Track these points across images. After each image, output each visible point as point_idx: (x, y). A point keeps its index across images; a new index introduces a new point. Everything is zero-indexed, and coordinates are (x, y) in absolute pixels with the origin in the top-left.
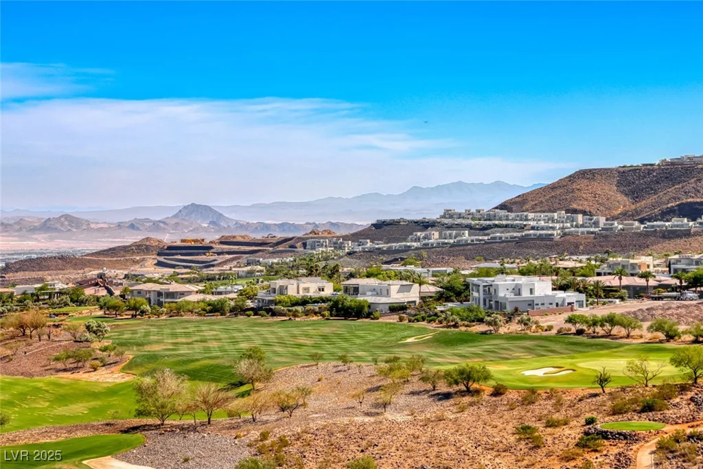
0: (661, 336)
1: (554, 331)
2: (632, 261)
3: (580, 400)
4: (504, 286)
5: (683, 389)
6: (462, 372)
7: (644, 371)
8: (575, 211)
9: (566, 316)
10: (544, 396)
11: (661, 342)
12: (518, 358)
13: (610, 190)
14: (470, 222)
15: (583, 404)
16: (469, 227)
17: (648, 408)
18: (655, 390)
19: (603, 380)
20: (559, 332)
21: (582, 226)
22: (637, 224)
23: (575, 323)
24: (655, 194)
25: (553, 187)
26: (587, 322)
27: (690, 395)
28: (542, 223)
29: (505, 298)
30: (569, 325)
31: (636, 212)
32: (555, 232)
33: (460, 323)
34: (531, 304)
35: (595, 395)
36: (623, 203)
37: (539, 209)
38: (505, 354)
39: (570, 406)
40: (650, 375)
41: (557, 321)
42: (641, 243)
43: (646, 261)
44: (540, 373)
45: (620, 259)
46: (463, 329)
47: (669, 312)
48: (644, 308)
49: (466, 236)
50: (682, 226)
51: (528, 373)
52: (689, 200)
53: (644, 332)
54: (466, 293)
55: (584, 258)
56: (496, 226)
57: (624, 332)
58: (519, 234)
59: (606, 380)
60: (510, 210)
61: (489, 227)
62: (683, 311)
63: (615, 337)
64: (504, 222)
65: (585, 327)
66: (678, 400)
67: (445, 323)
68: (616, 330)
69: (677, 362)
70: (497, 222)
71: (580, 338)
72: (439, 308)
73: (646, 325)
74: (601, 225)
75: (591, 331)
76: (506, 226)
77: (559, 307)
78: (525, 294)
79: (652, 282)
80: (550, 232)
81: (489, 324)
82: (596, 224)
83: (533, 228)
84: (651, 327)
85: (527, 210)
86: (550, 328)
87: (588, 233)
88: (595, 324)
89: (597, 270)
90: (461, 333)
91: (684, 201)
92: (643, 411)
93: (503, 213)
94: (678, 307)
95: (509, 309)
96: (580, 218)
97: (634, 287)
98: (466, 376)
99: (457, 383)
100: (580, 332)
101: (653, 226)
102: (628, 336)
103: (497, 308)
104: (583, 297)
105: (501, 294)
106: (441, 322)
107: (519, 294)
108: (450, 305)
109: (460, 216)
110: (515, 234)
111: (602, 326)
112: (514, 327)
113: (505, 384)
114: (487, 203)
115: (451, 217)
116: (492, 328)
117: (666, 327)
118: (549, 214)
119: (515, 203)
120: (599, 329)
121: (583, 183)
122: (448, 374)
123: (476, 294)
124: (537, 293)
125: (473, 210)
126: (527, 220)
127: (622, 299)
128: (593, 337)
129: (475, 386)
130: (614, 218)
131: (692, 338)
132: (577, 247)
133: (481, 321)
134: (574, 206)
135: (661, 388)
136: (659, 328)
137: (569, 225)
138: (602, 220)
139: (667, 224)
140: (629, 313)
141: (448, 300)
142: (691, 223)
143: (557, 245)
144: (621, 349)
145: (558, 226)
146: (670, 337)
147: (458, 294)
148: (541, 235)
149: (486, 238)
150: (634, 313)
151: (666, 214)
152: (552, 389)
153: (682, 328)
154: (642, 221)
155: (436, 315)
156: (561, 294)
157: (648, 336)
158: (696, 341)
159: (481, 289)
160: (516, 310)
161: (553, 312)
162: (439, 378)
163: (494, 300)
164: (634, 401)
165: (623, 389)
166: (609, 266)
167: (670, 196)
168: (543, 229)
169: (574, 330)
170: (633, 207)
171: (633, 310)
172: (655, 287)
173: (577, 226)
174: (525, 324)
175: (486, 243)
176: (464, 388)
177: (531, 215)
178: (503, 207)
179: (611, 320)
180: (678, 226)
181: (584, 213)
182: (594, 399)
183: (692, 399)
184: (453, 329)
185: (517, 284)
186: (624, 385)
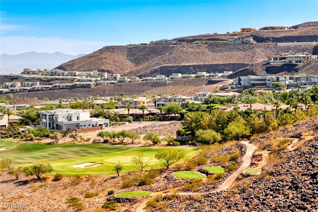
0: (151, 142)
1: (91, 141)
2: (135, 100)
3: (105, 181)
4: (61, 115)
5: (161, 171)
6: (35, 168)
7: (141, 163)
8: (103, 71)
9: (98, 132)
10: (85, 179)
11: (150, 145)
12: (70, 158)
13: (122, 58)
14: (39, 76)
15: (106, 183)
16: (40, 80)
17: (142, 184)
18: (147, 173)
19: (118, 169)
20: (94, 142)
21: (107, 79)
22: (137, 78)
23: (103, 137)
24: (148, 61)
25: (90, 56)
26: (110, 136)
27: (165, 175)
28: (84, 78)
29: (62, 122)
30: (99, 138)
31: (138, 72)
32: (92, 83)
33: (34, 138)
34: (78, 126)
35: (114, 178)
36: (130, 66)
37: (82, 69)
38: (62, 156)
39: (99, 185)
40: (144, 165)
41: (93, 135)
42: (140, 90)
43: (143, 99)
44: (82, 166)
45: (128, 99)
46: (36, 141)
47: (155, 128)
48: (142, 127)
49: (38, 85)
50: (162, 79)
51: (75, 166)
52: (165, 65)
53: (141, 140)
54: (39, 120)
55: (108, 98)
56: (57, 79)
57: (130, 141)
58: (70, 84)
59: (120, 169)
60: (65, 70)
61: (52, 80)
62: (162, 128)
63: (125, 144)
64: (61, 77)
65: (108, 138)
66: (158, 178)
67: (24, 138)
68: (126, 140)
69: (159, 157)
70: (57, 77)
71: (106, 145)
72: (21, 129)
73: (142, 136)
74: (118, 79)
75: (112, 141)
76: (63, 79)
77: (94, 127)
78: (74, 120)
79: (146, 112)
80: (89, 83)
81: (52, 138)
82: (115, 78)
83: (79, 81)
84: (145, 137)
85: (75, 70)
86: (88, 140)
87: (111, 83)
88: (114, 137)
89: (116, 105)
90: (35, 144)
91: (163, 65)
92: (140, 185)
93: (60, 71)
94: (160, 126)
95: (64, 129)
96: (106, 75)
97: (136, 115)
98: (37, 170)
99: (31, 174)
100: (106, 142)
101: (146, 80)
102: (133, 143)
103: (57, 129)
104: (108, 121)
105: (60, 120)
106: (22, 138)
107: (71, 120)
108: (28, 127)
109: (34, 73)
110: (68, 84)
111: (118, 137)
112: (68, 139)
113: (61, 173)
114: (51, 65)
115: (28, 73)
116: (54, 140)
117: (153, 137)
118: (88, 72)
119: (68, 65)
120: (116, 140)
121: (107, 54)
123: (44, 120)
124: (82, 119)
125: (42, 70)
126: (75, 75)
127: (130, 121)
128: (113, 144)
129: (43, 175)
130: (125, 75)
131: (167, 143)
132: (104, 92)
133: (47, 136)
134: (103, 68)
135: (150, 172)
136: (149, 138)
137: (99, 79)
138: (119, 76)
139: (154, 78)
140: (133, 130)
141: (27, 124)
142: (167, 78)
143: (93, 90)
144: (129, 150)
145: (93, 79)
146: (155, 143)
147: (33, 121)
148: (84, 85)
149: (50, 86)
150: (136, 130)
151: (154, 73)
152: (89, 175)
153: (161, 137)
154: (140, 77)
155: (19, 133)
156: (95, 119)
157: (143, 142)
158: (169, 145)
159: (48, 117)
160: (69, 129)
161: (91, 130)
162: (20, 172)
163: (55, 124)
164: (135, 180)
165: (129, 174)
166: (123, 103)
167: (155, 62)
168: (84, 81)
169: (102, 140)
170: (136, 69)
171: (136, 128)
172: (147, 115)
173: (104, 80)
174: (74, 138)
175: (51, 89)
176: (36, 177)
177: (77, 73)
178: (60, 68)
179: (123, 134)
180: (159, 80)
181: (108, 72)
182: (113, 180)
183: (166, 177)
184: (29, 142)
185: (69, 114)
186: (130, 171)
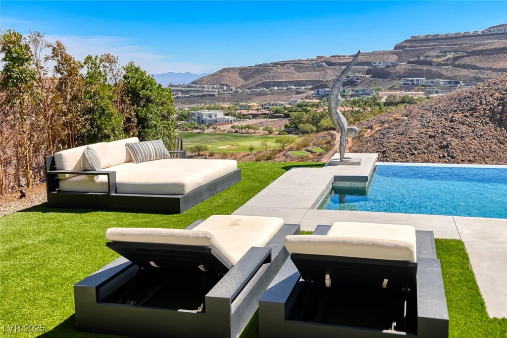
0: (267, 133)
1: (226, 132)
2: (249, 105)
3: (243, 157)
4: (205, 114)
5: (280, 151)
6: (197, 148)
7: (266, 145)
8: (223, 85)
9: (230, 125)
10: (229, 156)
11: (267, 134)
12: (214, 142)
13: (236, 76)
14: (180, 88)
15: (244, 158)
16: (181, 91)
17: (269, 159)
18: (271, 152)
19: (251, 149)
20: (228, 132)
21: (226, 91)
22: (247, 90)
23: (234, 128)
24: (253, 78)
25: (214, 75)
26: (239, 128)
27: (283, 153)
28: (210, 89)
29: (205, 119)
30: (232, 129)
31: (246, 85)
32: (216, 93)
33: (189, 129)
34: (216, 121)
35: (249, 155)
36: (241, 82)
37: (208, 84)
38: (209, 141)
39: (240, 159)
40: (268, 147)
41: (228, 127)
42: (249, 98)
43: (254, 104)
44: (225, 147)
45: (244, 104)
46: (190, 131)
47: (268, 123)
48: (259, 122)
49: (180, 94)
50: (263, 91)
51: (220, 148)
52: (266, 81)
53: (261, 131)
54: (189, 117)
55: (228, 103)
56: (192, 90)
57: (253, 131)
58: (201, 94)
59: (253, 149)
60: (197, 84)
61: (189, 91)
62: (273, 123)
63: (250, 133)
64: (195, 89)
65: (238, 130)
66: (278, 155)
67: (182, 129)
68: (250, 131)
69: (277, 141)
70: (192, 89)
71: (237, 134)
72: (179, 124)
73: (261, 128)
74: (233, 90)
75: (240, 131)
76: (196, 90)
77: (227, 122)
78: (214, 117)
79: (260, 113)
80: (214, 93)
81: (201, 129)
82: (231, 90)
83: (207, 91)
84: (264, 129)
85: (204, 84)
86: (224, 130)
87: (229, 93)
88: (242, 128)
89: (235, 108)
90: (189, 133)
91: (264, 81)
92: (267, 160)
93: (194, 85)
94: (271, 122)
95: (207, 124)
96: (225, 88)
97: (253, 114)
98: (199, 149)
99: (195, 152)
100: (236, 132)
101: (253, 91)
102: (255, 133)
103: (202, 123)
104: (235, 118)
105: (204, 117)
106: (180, 129)
107: (211, 117)
108: (183, 122)
109: (176, 86)
110: (200, 94)
111: (245, 129)
112: (211, 130)
113: (214, 152)
114: (187, 81)
115: (172, 86)
116: (201, 131)
117: (269, 129)
118: (213, 86)
119: (199, 81)
120: (244, 130)
121: (225, 73)
122: (191, 148)
123: (193, 117)
124: (218, 117)
125: (182, 84)
126: (204, 88)
127: (250, 119)
128: (242, 134)
129: (201, 153)
130: (238, 88)
131: (278, 133)
132: (224, 99)
133: (197, 128)
134: (223, 83)
135: (273, 151)
136: (266, 129)
137: (221, 90)
138: (234, 89)
139: (258, 90)
140: (254, 124)
141: (182, 120)
142: (267, 90)
143: (217, 98)
144: (253, 138)
145: (216, 90)
146: (270, 133)
147: (185, 118)
148: (210, 94)
149: (188, 95)
150: (256, 124)
151: (258, 86)
152: (232, 153)
153: (274, 129)
154: (249, 89)
155: (178, 126)
156: (227, 117)
157: (262, 132)
158: (280, 134)
159: (196, 115)
160: (210, 124)
161: (225, 124)
162: (187, 150)
163: (201, 120)
164: (263, 156)
165: (259, 152)
166: (240, 106)
167: (259, 79)
168: (211, 92)
169: (234, 131)
170: (245, 83)
171: (255, 123)
172: (261, 114)
173: (224, 91)
174: (215, 129)
175: (188, 97)
176: (197, 154)
177: (206, 86)
178: (194, 83)
179: (248, 127)
180: (262, 91)
181: (226, 85)
182: (248, 156)
183: (284, 154)
184: (185, 132)
185: (210, 114)
186: (259, 151)
